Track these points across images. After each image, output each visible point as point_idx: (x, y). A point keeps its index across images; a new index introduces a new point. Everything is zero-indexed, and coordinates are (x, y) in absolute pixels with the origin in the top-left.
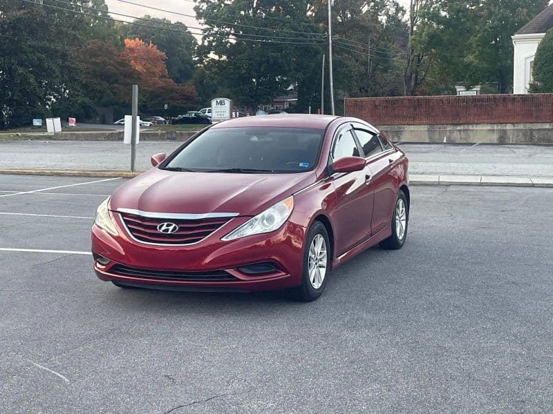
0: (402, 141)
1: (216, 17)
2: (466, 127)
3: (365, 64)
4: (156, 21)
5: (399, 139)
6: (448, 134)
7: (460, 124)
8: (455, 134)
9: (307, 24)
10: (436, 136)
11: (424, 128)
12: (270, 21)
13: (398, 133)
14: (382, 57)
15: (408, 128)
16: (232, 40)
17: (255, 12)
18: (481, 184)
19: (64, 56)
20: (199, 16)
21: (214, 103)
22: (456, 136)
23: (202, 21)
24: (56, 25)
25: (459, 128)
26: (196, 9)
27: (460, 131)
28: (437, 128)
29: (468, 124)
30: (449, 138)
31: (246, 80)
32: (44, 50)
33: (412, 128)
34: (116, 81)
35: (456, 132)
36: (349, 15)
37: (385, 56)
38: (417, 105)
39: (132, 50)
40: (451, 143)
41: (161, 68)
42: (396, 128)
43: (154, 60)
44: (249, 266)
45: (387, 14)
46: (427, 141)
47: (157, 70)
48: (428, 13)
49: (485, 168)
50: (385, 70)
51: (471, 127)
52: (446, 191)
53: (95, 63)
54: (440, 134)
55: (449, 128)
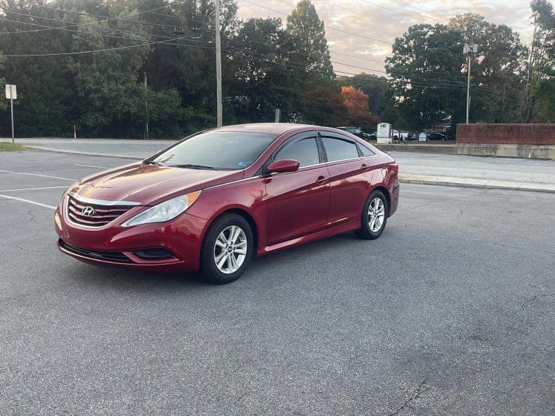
0: (498, 155)
1: (398, 72)
2: (547, 147)
3: (500, 104)
4: (368, 76)
5: (495, 153)
6: (532, 151)
7: (542, 145)
8: (538, 152)
9: (459, 77)
10: (523, 153)
11: (514, 146)
12: (434, 74)
13: (495, 149)
14: (513, 99)
15: (501, 146)
16: (409, 87)
17: (425, 69)
18: (518, 189)
19: (295, 96)
20: (388, 71)
21: (379, 126)
22: (539, 153)
23: (390, 74)
24: (292, 77)
25: (541, 147)
26: (387, 67)
27: (542, 149)
28: (524, 147)
29: (549, 144)
30: (533, 155)
31: (416, 113)
32: (282, 92)
33: (505, 146)
34: (332, 113)
35: (539, 150)
36: (492, 71)
37: (515, 98)
38: (511, 130)
39: (347, 93)
40: (534, 158)
41: (365, 104)
42: (493, 146)
43: (361, 99)
44: (145, 251)
45: (520, 70)
46: (516, 156)
47: (363, 106)
48: (542, 68)
49: (539, 176)
50: (515, 108)
51: (550, 147)
52: (485, 193)
53: (320, 101)
54: (526, 151)
55: (534, 147)
